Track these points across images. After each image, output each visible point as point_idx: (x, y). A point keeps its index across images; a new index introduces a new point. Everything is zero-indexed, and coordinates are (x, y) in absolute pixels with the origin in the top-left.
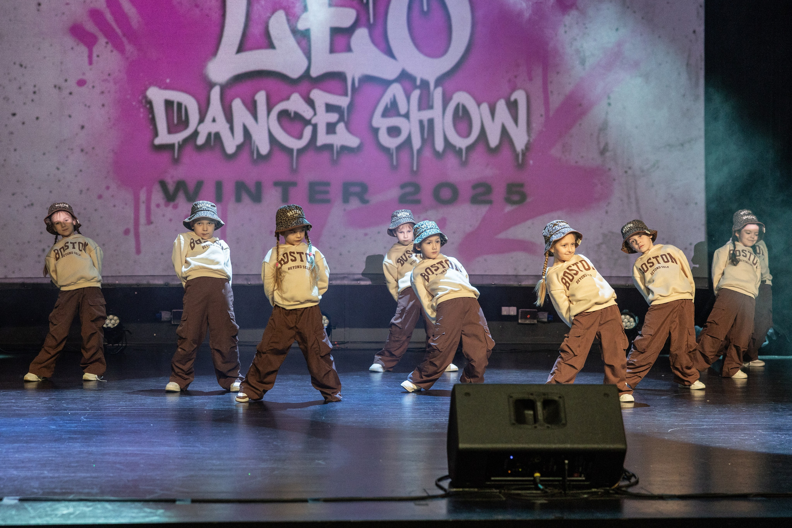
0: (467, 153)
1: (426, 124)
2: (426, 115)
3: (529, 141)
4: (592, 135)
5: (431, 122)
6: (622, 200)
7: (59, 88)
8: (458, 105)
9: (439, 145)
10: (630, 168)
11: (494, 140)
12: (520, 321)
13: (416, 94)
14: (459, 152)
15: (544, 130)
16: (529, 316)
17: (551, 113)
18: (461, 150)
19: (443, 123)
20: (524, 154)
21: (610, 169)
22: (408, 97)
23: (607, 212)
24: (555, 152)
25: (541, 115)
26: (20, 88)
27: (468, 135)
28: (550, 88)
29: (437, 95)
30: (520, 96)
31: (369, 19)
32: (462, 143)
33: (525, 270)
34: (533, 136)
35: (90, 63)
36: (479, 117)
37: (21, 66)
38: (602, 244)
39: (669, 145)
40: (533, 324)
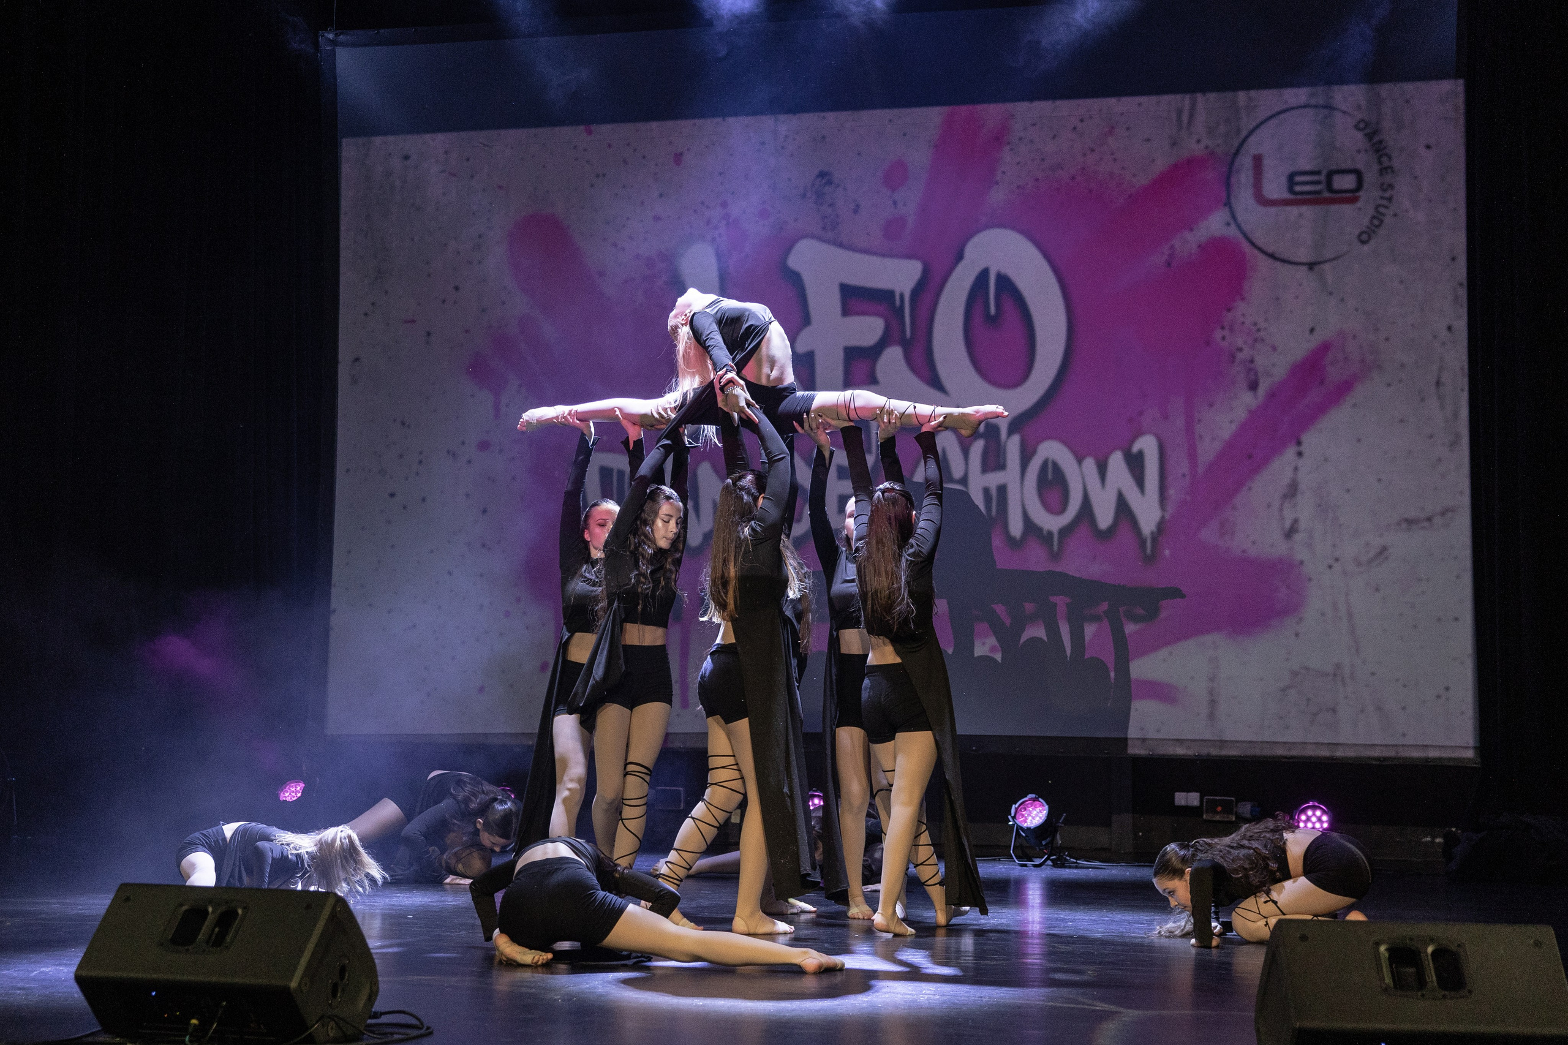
0: (1059, 538)
1: (994, 493)
2: (993, 480)
3: (1163, 517)
4: (1269, 506)
5: (1002, 489)
6: (1323, 614)
7: (454, 455)
8: (1045, 464)
9: (1016, 528)
10: (1337, 560)
11: (1105, 517)
12: (1204, 816)
13: (978, 447)
14: (1045, 538)
15: (1189, 498)
16: (1219, 809)
17: (1201, 470)
18: (1050, 533)
19: (1022, 493)
20: (1154, 539)
21: (1302, 562)
22: (966, 451)
23: (1297, 635)
24: (1208, 534)
25: (1184, 475)
26: (401, 456)
27: (1062, 509)
28: (1199, 429)
29: (1013, 446)
30: (1147, 445)
31: (903, 331)
32: (1052, 523)
33: (1158, 731)
34: (1170, 510)
35: (497, 416)
36: (1080, 479)
37: (403, 424)
38: (1289, 687)
39: (1406, 520)
40: (1231, 822)
